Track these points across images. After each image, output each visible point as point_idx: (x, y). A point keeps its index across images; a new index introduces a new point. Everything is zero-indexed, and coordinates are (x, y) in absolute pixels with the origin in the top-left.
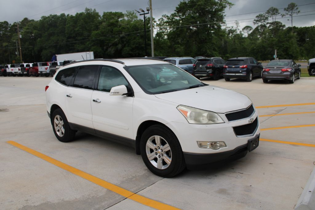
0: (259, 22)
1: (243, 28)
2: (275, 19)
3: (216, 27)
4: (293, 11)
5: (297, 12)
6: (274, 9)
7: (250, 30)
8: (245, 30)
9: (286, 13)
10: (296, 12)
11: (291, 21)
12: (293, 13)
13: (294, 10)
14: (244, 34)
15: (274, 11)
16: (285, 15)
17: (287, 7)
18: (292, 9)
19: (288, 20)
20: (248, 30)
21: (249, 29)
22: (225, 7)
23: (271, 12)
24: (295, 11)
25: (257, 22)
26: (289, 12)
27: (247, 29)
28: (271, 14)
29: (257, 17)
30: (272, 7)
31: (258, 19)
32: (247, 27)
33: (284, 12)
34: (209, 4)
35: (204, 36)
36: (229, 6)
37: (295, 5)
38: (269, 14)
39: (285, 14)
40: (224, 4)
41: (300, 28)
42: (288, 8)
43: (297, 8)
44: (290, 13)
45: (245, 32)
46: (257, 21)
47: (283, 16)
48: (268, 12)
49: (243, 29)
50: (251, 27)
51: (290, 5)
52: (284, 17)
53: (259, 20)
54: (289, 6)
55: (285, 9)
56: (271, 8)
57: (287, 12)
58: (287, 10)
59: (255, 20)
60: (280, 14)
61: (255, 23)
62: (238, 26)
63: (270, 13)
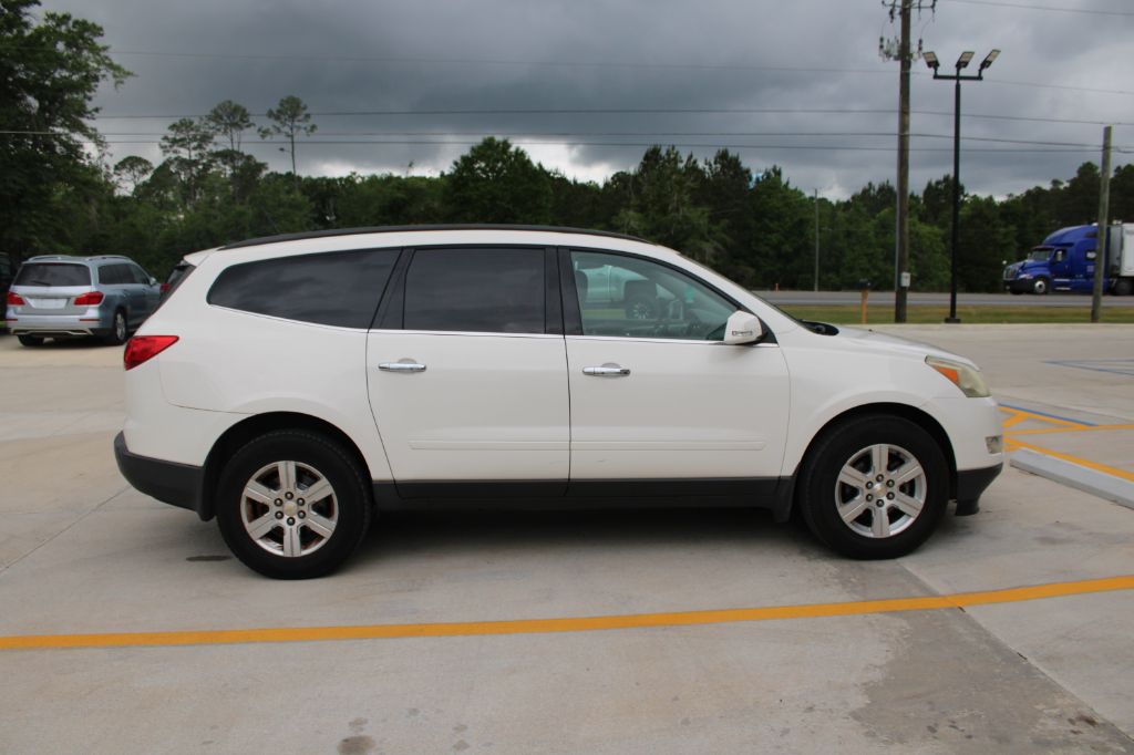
0: (182, 146)
1: (116, 163)
2: (239, 143)
3: (59, 149)
4: (297, 123)
5: (309, 128)
6: (237, 109)
7: (144, 172)
8: (124, 171)
9: (274, 126)
10: (305, 128)
11: (290, 154)
12: (295, 130)
13: (299, 121)
14: (121, 184)
15: (233, 117)
16: (271, 134)
17: (278, 107)
18: (293, 117)
19: (282, 150)
20: (136, 173)
21: (140, 168)
22: (96, 79)
23: (225, 118)
24: (303, 125)
25: (175, 148)
26: (284, 124)
27: (132, 167)
28: (226, 124)
29: (173, 127)
30: (230, 102)
31: (178, 138)
32: (131, 163)
33: (269, 124)
34: (40, 55)
35: (15, 182)
36: (115, 76)
37: (302, 106)
38: (220, 124)
39: (272, 130)
40: (95, 65)
41: (306, 179)
42: (279, 111)
43: (308, 116)
44: (286, 129)
45: (124, 177)
46: (174, 141)
47: (264, 133)
48: (216, 116)
49: (116, 168)
50: (146, 162)
51: (287, 102)
52: (268, 138)
53: (182, 140)
54: (281, 105)
55: (270, 114)
56: (224, 104)
57: (278, 124)
58: (277, 118)
59: (166, 138)
60: (253, 130)
61: (165, 147)
62: (104, 155)
63: (222, 119)
